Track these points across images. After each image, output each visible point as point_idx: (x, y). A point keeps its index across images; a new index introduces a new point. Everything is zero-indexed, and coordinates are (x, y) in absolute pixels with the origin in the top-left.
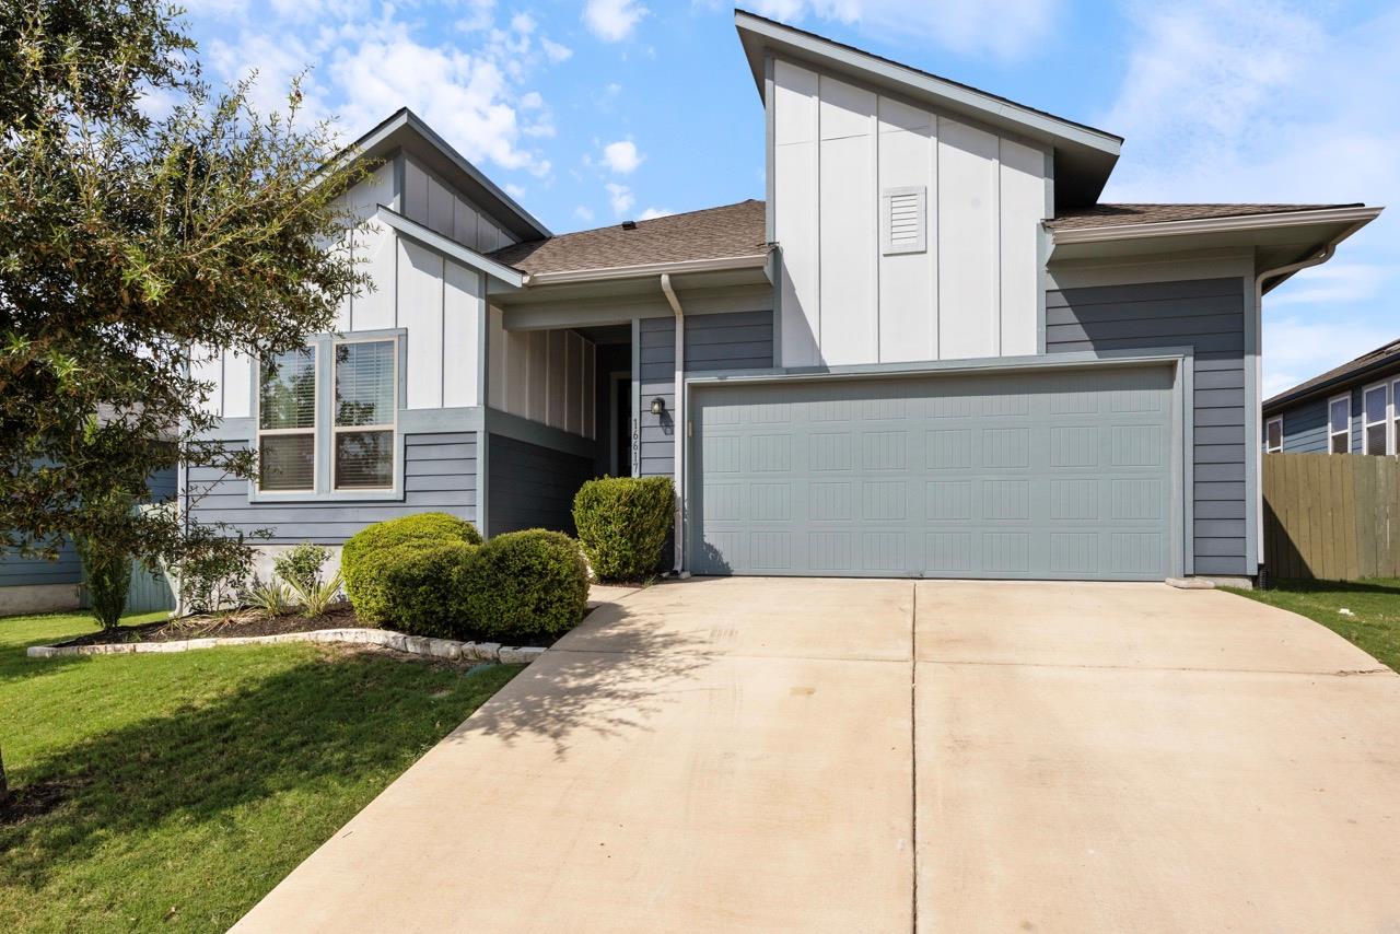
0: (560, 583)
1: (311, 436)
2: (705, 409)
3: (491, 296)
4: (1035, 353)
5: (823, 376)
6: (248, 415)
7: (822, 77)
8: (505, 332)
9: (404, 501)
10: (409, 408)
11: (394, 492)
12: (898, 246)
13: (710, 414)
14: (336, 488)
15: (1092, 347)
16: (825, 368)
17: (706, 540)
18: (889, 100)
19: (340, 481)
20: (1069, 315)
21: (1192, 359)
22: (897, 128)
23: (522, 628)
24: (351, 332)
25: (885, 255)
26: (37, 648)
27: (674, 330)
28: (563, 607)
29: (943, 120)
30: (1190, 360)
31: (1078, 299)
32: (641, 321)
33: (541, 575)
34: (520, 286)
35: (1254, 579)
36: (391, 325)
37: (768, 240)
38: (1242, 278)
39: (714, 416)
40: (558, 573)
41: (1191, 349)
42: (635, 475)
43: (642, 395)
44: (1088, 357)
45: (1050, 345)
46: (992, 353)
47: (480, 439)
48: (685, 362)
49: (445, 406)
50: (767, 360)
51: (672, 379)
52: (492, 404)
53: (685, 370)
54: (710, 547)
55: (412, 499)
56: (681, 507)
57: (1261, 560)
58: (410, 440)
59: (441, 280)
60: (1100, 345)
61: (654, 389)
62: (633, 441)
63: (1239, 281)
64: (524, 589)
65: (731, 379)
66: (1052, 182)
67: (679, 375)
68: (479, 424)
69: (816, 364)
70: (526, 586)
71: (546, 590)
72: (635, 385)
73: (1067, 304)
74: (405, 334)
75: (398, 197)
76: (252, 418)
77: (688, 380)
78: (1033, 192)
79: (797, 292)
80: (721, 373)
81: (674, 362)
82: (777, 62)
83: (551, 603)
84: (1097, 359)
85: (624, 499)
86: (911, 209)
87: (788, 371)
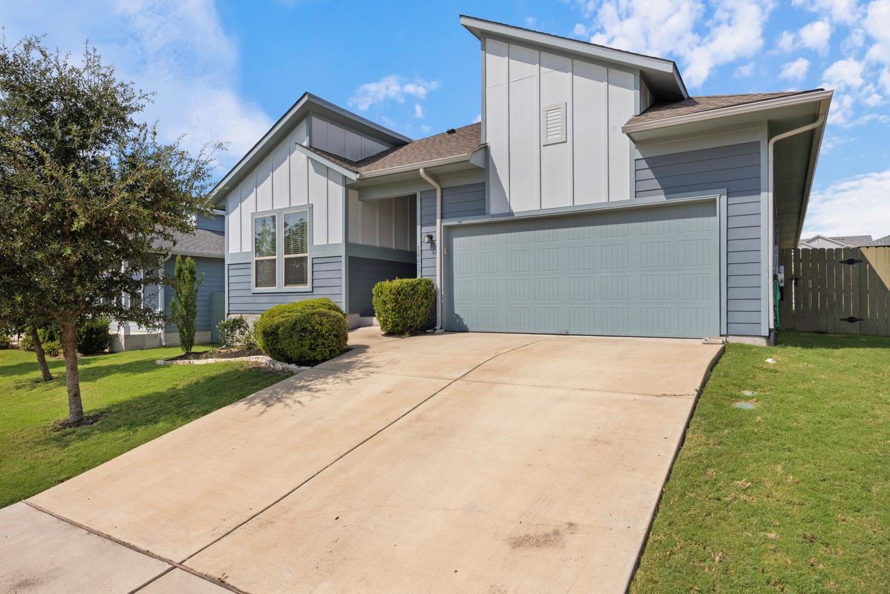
0: (323, 336)
1: (275, 260)
2: (454, 239)
3: (348, 185)
4: (629, 198)
5: (510, 218)
6: (250, 250)
7: (511, 45)
8: (360, 203)
9: (312, 292)
10: (314, 244)
11: (308, 288)
12: (551, 139)
13: (457, 242)
14: (285, 285)
15: (664, 193)
16: (511, 214)
17: (456, 312)
18: (546, 54)
19: (287, 283)
20: (649, 174)
21: (726, 197)
22: (550, 70)
23: (305, 357)
24: (290, 207)
25: (544, 146)
26: (159, 361)
27: (436, 197)
28: (325, 348)
29: (576, 62)
30: (724, 198)
31: (653, 163)
32: (421, 192)
33: (311, 333)
34: (355, 179)
35: (768, 338)
36: (306, 203)
37: (483, 142)
38: (759, 142)
39: (458, 242)
40: (321, 331)
41: (725, 191)
42: (419, 276)
43: (422, 232)
44: (661, 199)
45: (637, 193)
46: (604, 200)
47: (343, 259)
48: (442, 214)
49: (329, 243)
50: (482, 211)
51: (435, 224)
52: (350, 240)
53: (442, 218)
54: (458, 316)
55: (316, 291)
56: (440, 294)
57: (772, 326)
58: (315, 261)
59: (326, 178)
60: (668, 191)
61: (427, 229)
62: (418, 258)
63: (758, 143)
64: (302, 339)
65: (464, 222)
66: (639, 92)
67: (438, 221)
68: (342, 252)
69: (508, 212)
70: (304, 337)
71: (315, 339)
72: (419, 227)
73: (648, 167)
74: (312, 207)
75: (308, 138)
76: (252, 252)
77: (443, 224)
78: (628, 99)
79: (498, 171)
80: (459, 219)
81: (436, 214)
82: (487, 40)
83: (318, 345)
84: (665, 200)
85: (394, 291)
86: (556, 117)
87: (493, 216)
